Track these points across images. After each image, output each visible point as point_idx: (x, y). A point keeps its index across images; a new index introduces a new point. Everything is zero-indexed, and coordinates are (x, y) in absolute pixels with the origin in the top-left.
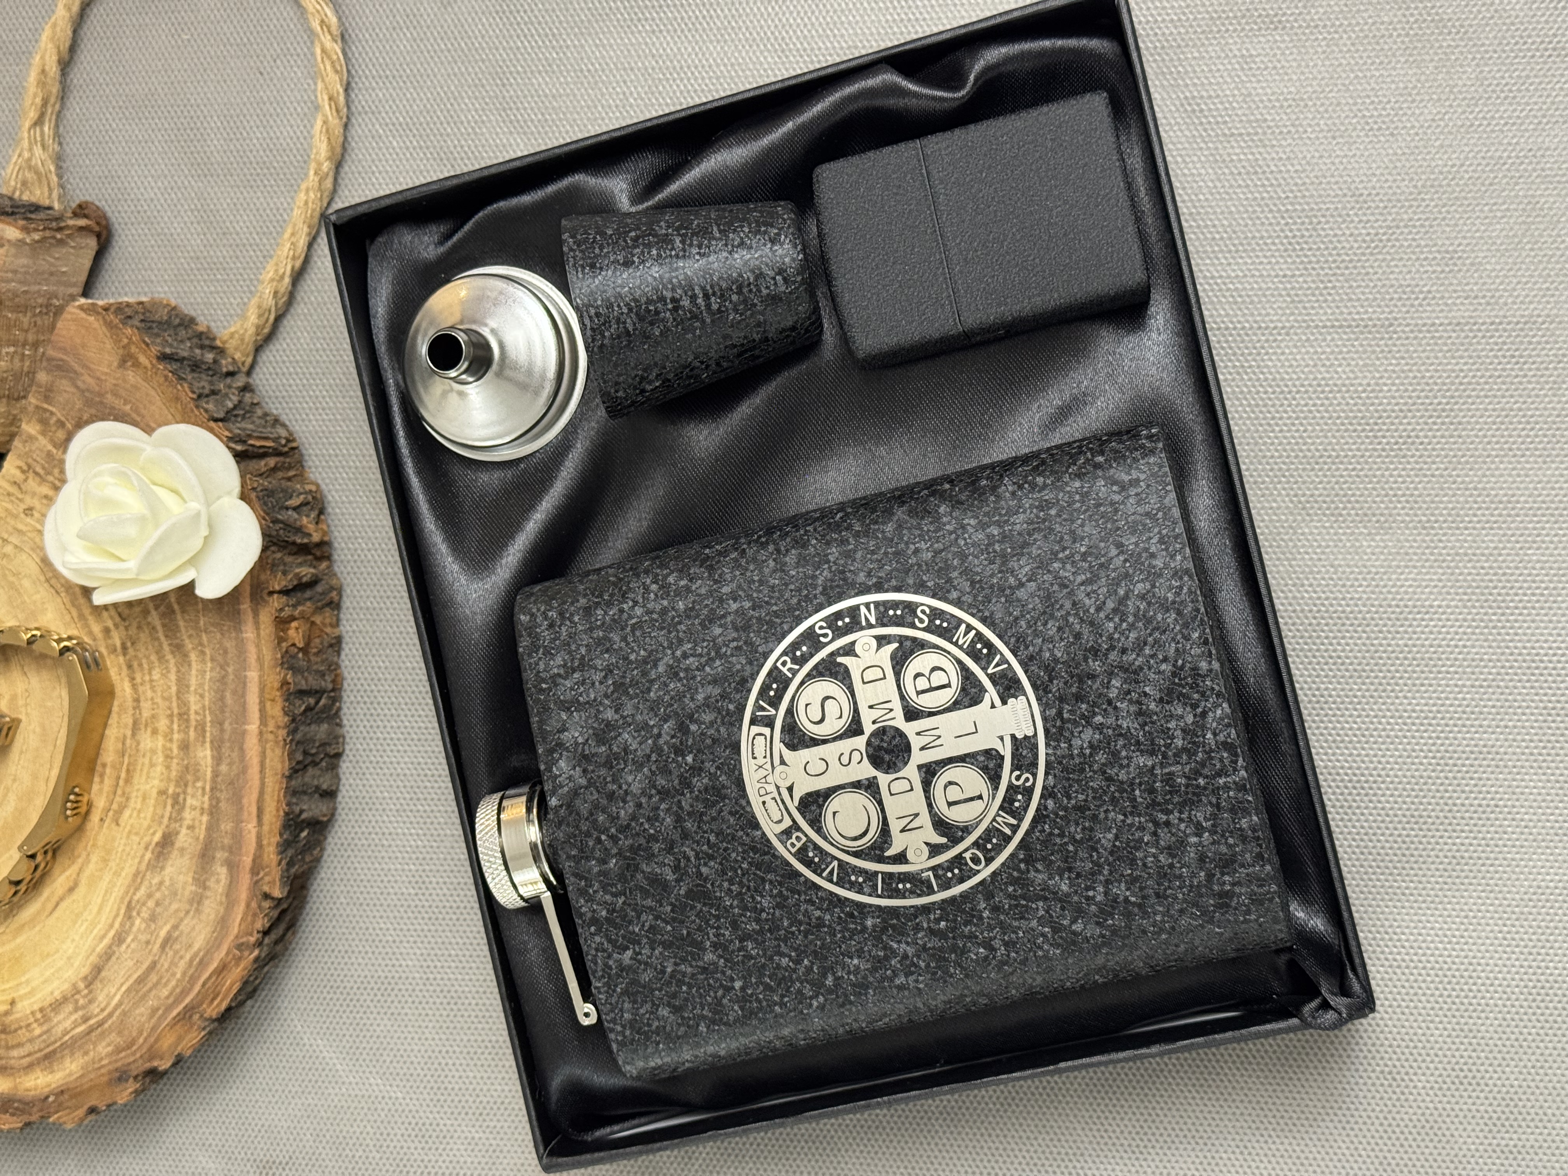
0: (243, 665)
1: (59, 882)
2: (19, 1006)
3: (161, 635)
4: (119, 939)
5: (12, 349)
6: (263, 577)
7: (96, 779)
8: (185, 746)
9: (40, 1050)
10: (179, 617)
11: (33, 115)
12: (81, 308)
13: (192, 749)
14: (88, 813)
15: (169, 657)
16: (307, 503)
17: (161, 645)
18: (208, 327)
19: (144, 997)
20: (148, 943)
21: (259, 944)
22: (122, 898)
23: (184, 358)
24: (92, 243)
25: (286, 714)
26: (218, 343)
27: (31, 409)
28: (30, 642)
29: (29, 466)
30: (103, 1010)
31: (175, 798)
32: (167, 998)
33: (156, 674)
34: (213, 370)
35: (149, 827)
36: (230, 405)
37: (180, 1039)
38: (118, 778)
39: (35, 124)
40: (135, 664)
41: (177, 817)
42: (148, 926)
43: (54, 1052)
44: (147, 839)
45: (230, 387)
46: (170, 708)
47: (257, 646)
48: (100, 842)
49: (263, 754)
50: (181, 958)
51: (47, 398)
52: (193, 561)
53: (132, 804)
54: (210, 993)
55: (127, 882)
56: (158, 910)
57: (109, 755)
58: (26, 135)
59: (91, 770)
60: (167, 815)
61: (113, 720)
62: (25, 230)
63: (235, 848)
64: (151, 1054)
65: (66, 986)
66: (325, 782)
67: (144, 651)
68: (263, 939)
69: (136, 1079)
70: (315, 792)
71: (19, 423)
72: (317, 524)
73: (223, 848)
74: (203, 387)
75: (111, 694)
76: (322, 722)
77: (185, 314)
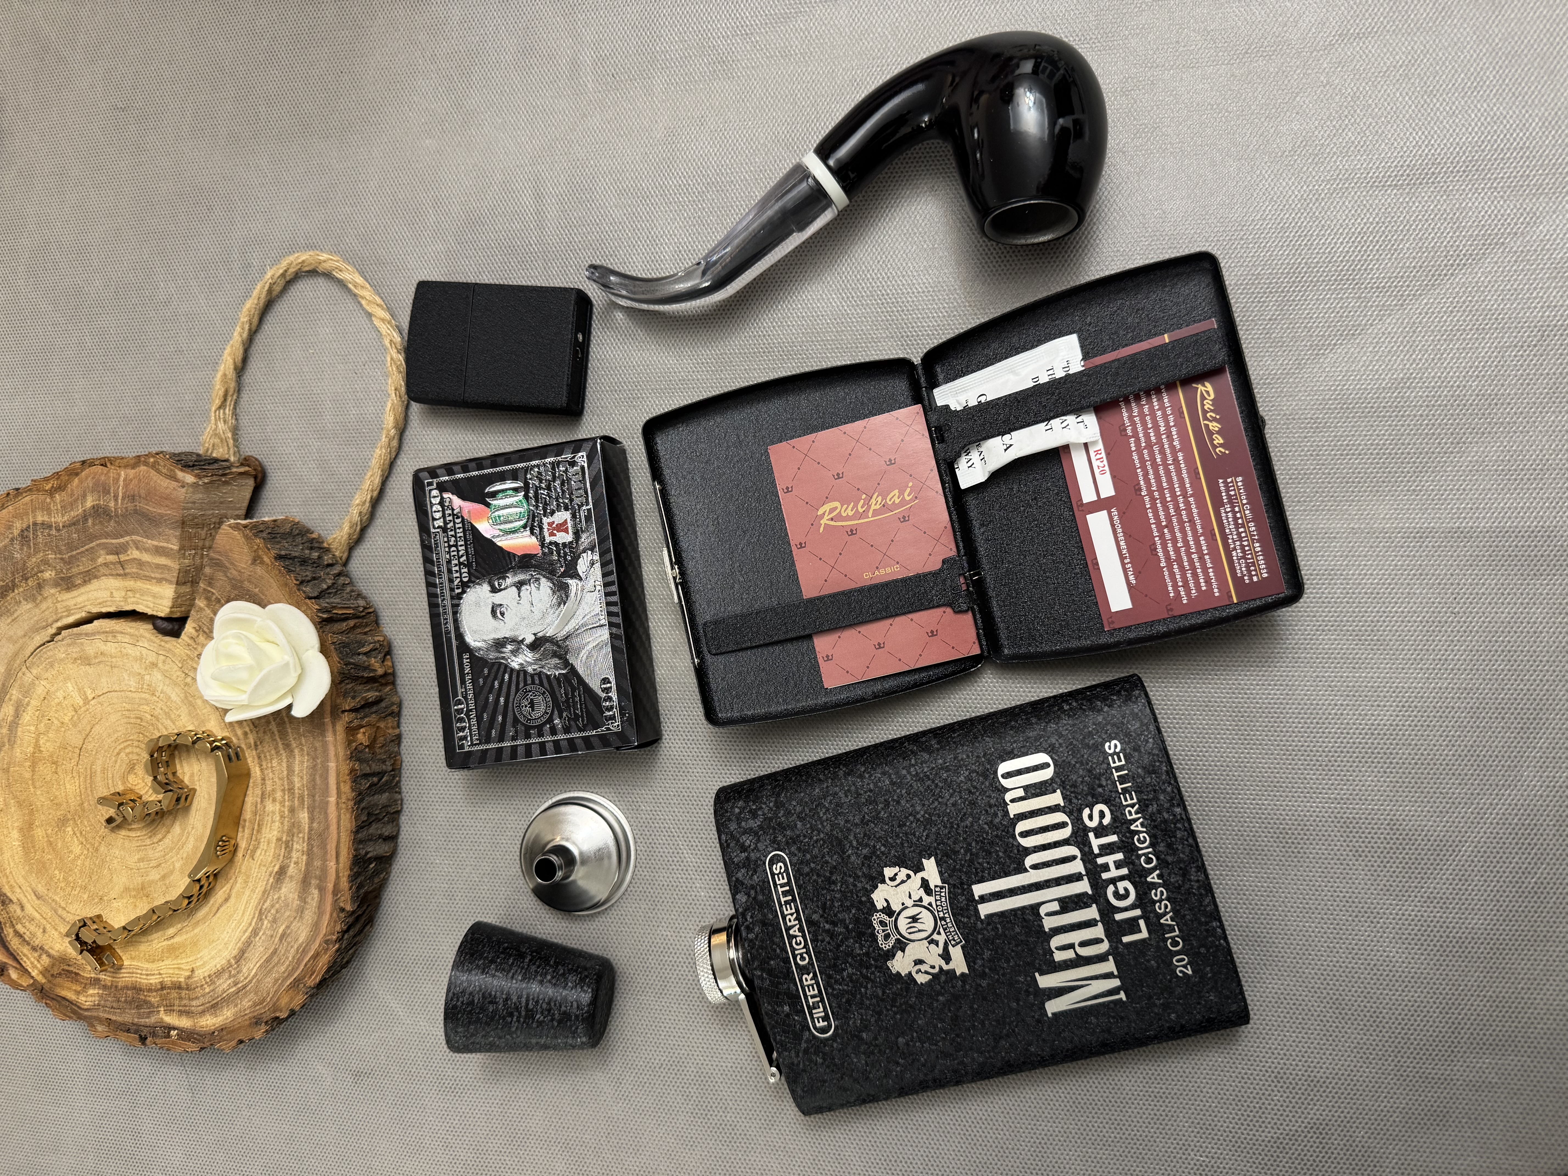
0: (326, 760)
1: (220, 895)
2: (196, 973)
3: (277, 737)
4: (255, 933)
5: (193, 552)
6: (338, 701)
7: (240, 829)
8: (292, 810)
9: (209, 1002)
10: (288, 726)
11: (218, 402)
12: (230, 526)
13: (296, 811)
14: (235, 851)
15: (282, 752)
16: (376, 649)
17: (277, 744)
18: (319, 535)
19: (269, 972)
20: (272, 936)
21: (339, 940)
22: (256, 907)
23: (295, 557)
24: (250, 483)
25: (353, 790)
26: (325, 545)
27: (201, 590)
28: (194, 743)
29: (200, 627)
30: (246, 978)
31: (287, 843)
32: (284, 972)
33: (275, 763)
34: (317, 564)
35: (271, 862)
36: (325, 586)
37: (292, 999)
38: (253, 829)
39: (220, 408)
40: (262, 756)
41: (288, 856)
42: (272, 926)
43: (217, 1003)
44: (270, 869)
45: (328, 574)
46: (283, 785)
47: (335, 746)
48: (243, 871)
49: (339, 817)
50: (292, 947)
51: (210, 584)
52: (292, 691)
53: (261, 846)
54: (309, 971)
55: (259, 897)
56: (278, 915)
57: (247, 814)
58: (213, 414)
59: (237, 824)
60: (282, 854)
61: (250, 792)
62: (198, 476)
63: (323, 878)
64: (275, 1008)
65: (224, 962)
66: (387, 831)
67: (268, 747)
68: (343, 936)
69: (266, 1023)
70: (379, 838)
71: (194, 599)
72: (383, 662)
73: (316, 877)
74: (307, 576)
75: (248, 775)
76: (385, 792)
77: (304, 527)
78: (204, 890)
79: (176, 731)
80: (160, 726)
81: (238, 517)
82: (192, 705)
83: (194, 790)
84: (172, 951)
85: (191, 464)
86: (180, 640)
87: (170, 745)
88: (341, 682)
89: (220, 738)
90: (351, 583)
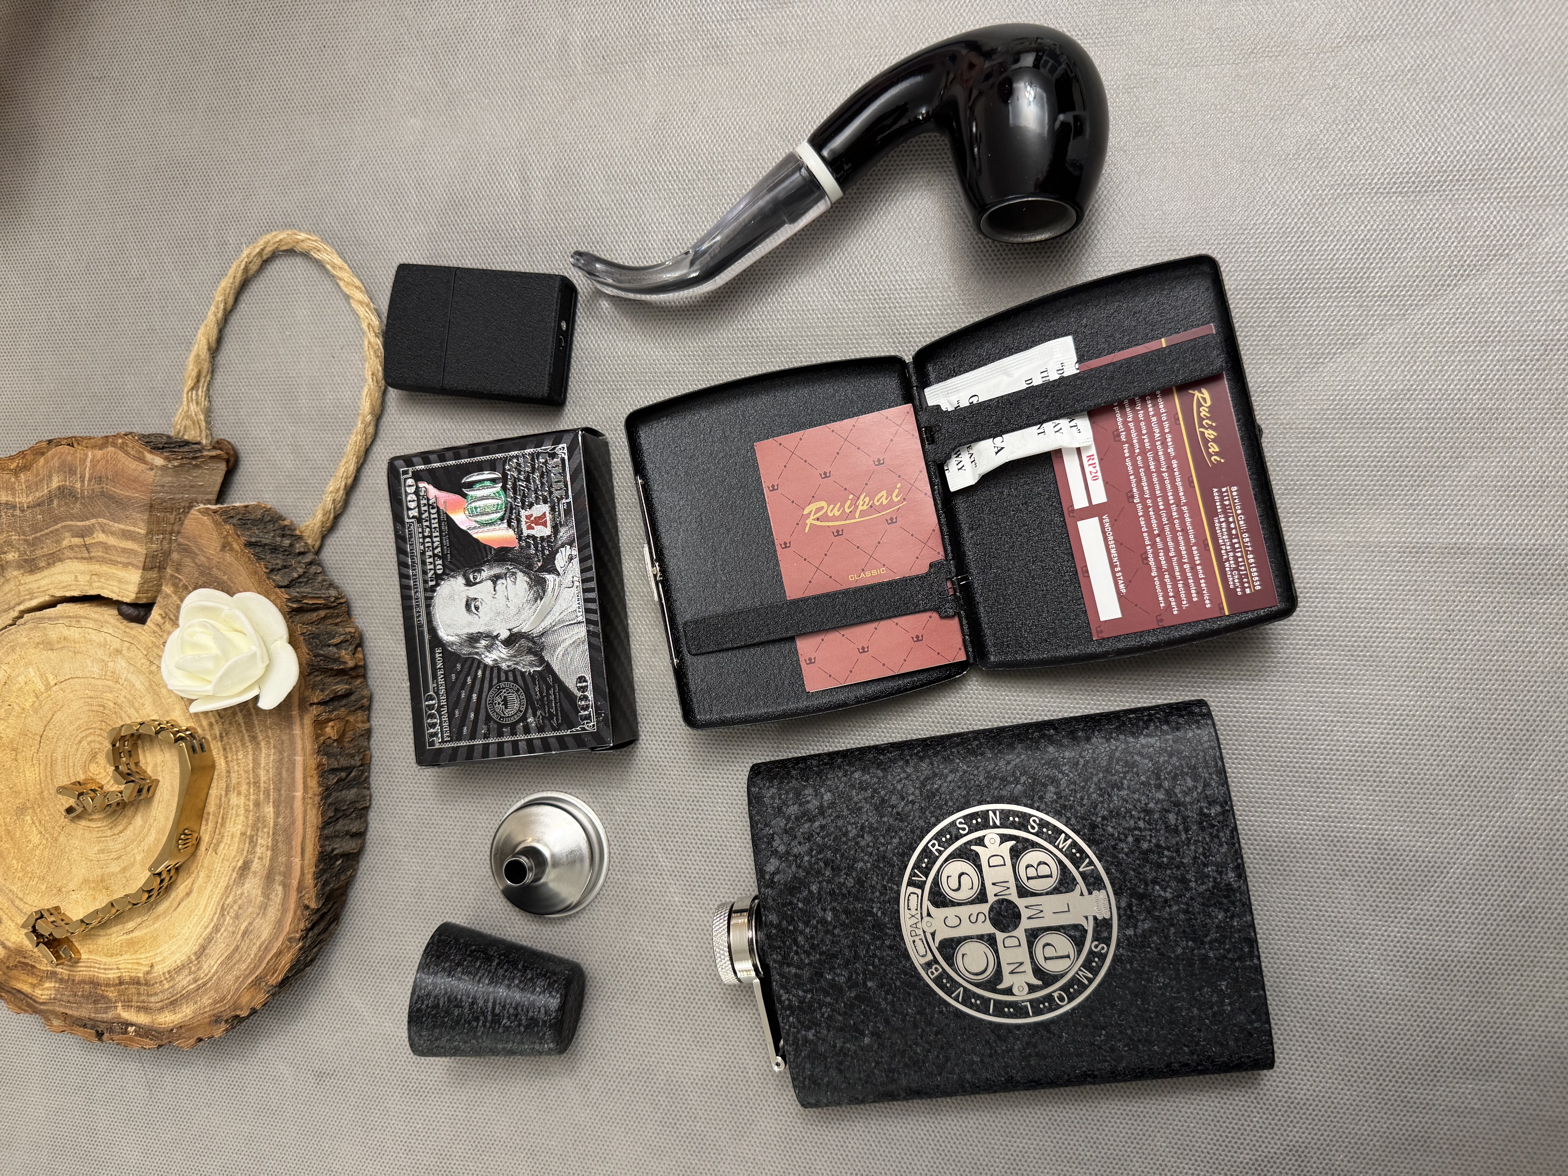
0: (293, 753)
1: (181, 889)
2: (156, 968)
3: (243, 729)
4: (217, 929)
5: (161, 536)
6: (307, 694)
7: (204, 822)
8: (257, 804)
9: (169, 999)
10: (255, 718)
11: (190, 383)
12: (199, 511)
13: (261, 805)
14: (198, 844)
15: (248, 744)
16: (347, 641)
17: (243, 736)
18: (292, 522)
19: (231, 969)
20: (234, 933)
21: (303, 938)
22: (219, 902)
23: (266, 544)
24: (223, 467)
25: (320, 785)
26: (298, 532)
28: (157, 733)
29: (166, 614)
30: (206, 975)
31: (251, 837)
32: (245, 970)
33: (240, 755)
34: (288, 552)
35: (235, 857)
36: (295, 575)
37: (253, 998)
38: (217, 822)
39: (192, 389)
40: (228, 747)
41: (252, 851)
42: (234, 922)
43: (176, 1000)
44: (234, 864)
45: (299, 562)
46: (248, 778)
47: (302, 739)
48: (205, 865)
49: (305, 812)
50: (254, 944)
51: (177, 570)
52: (259, 682)
53: (225, 841)
54: (271, 969)
55: (221, 892)
56: (240, 911)
57: (211, 807)
58: (185, 396)
59: (201, 817)
60: (246, 849)
61: (214, 784)
62: (167, 459)
63: (287, 874)
64: (236, 1006)
65: (184, 958)
66: (354, 828)
67: (233, 739)
68: (307, 934)
69: (226, 1021)
70: (346, 834)
71: (161, 585)
72: (354, 654)
73: (280, 873)
74: (277, 564)
75: (213, 767)
76: (353, 787)
77: (276, 513)
78: (165, 884)
79: (139, 720)
80: (123, 715)
81: (209, 502)
82: (156, 694)
83: (157, 781)
84: (131, 945)
85: (161, 446)
86: (145, 627)
87: (132, 735)
88: (310, 674)
89: (184, 728)
90: (323, 572)
